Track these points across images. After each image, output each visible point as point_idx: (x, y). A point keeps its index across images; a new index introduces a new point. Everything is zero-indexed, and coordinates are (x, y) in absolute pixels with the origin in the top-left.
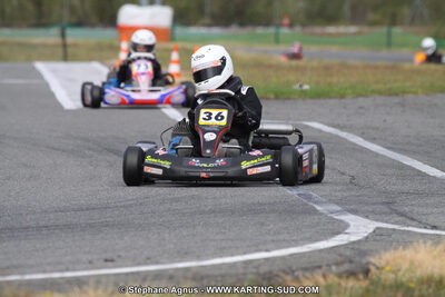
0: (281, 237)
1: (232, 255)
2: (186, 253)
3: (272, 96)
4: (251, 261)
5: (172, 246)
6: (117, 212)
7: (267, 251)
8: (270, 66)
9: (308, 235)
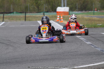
0: (97, 60)
1: (85, 65)
2: (75, 65)
3: (93, 27)
4: (90, 66)
5: (71, 63)
6: (58, 56)
7: (93, 64)
8: (93, 20)
9: (103, 60)
